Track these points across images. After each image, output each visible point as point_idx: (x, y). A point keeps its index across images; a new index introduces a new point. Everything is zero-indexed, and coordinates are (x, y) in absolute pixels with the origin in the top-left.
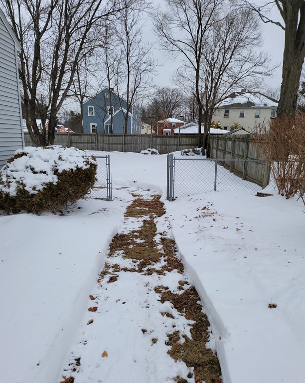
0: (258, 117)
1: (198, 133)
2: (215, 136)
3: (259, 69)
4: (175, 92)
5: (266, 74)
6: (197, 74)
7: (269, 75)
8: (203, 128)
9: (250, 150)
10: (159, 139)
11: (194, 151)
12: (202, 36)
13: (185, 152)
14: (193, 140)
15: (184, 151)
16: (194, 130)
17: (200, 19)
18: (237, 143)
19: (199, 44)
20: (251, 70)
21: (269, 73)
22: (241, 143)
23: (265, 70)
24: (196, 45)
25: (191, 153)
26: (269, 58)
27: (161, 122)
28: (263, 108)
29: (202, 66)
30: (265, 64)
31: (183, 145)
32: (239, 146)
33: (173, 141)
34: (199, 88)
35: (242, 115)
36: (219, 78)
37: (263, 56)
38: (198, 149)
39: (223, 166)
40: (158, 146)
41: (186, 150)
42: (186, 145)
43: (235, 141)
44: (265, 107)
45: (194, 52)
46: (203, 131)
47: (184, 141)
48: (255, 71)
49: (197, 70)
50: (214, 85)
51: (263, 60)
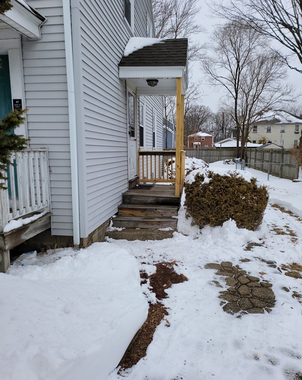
0: (283, 131)
1: (236, 146)
2: (252, 149)
3: (285, 97)
4: (202, 109)
5: (291, 101)
6: (236, 102)
7: (294, 101)
8: (240, 142)
9: (284, 158)
10: (204, 151)
11: (234, 161)
12: (239, 73)
13: (227, 162)
14: (232, 153)
15: (225, 160)
16: (233, 143)
17: (238, 62)
18: (274, 154)
19: (237, 80)
20: (279, 98)
21: (294, 100)
22: (277, 155)
23: (291, 98)
24: (235, 80)
25: (232, 162)
26: (294, 89)
27: (192, 136)
28: (288, 124)
29: (239, 96)
30: (291, 94)
31: (223, 156)
32: (276, 156)
33: (215, 153)
34: (238, 112)
35: (269, 130)
36: (253, 104)
37: (289, 87)
38: (237, 159)
39: (262, 171)
40: (203, 158)
41: (228, 160)
42: (226, 156)
43: (272, 153)
44: (290, 123)
45: (234, 86)
46: (240, 145)
47: (225, 153)
48: (283, 98)
49: (236, 99)
50: (248, 109)
51: (289, 91)
